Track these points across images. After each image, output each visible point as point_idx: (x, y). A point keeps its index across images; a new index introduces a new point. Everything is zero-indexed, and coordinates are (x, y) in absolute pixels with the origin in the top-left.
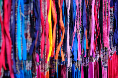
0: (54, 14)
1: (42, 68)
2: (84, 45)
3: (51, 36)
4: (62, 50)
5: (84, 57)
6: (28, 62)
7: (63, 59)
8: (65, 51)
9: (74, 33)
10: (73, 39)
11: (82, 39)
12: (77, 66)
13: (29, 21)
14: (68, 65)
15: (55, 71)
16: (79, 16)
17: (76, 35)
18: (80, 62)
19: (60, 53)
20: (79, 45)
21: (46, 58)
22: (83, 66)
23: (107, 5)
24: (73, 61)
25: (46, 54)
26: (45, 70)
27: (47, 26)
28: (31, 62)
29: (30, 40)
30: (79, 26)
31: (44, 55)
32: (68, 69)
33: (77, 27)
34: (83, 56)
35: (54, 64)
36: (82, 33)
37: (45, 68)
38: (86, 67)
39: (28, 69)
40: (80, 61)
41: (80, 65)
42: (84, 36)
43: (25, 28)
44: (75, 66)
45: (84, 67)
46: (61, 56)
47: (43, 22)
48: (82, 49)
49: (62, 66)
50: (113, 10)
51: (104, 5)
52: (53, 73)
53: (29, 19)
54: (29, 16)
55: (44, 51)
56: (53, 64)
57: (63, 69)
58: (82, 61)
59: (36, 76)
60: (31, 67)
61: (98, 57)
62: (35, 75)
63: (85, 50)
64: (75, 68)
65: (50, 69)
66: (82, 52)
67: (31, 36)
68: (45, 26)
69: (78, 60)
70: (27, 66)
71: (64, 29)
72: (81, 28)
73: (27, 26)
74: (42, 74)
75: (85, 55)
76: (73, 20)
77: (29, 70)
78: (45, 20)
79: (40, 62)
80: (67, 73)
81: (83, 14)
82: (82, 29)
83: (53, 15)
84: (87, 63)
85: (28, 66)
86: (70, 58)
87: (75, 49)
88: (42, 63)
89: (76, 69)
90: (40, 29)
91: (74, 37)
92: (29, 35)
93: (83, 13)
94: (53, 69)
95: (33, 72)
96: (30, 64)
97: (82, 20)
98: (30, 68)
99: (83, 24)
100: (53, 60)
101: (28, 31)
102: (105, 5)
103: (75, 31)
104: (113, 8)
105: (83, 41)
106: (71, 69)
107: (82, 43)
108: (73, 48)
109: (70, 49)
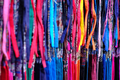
0: (86, 2)
1: (73, 57)
2: (115, 35)
3: (82, 25)
4: (93, 39)
5: (115, 48)
6: (59, 51)
7: (94, 49)
8: (96, 40)
9: (105, 23)
10: (104, 28)
11: (113, 29)
12: (108, 56)
13: (61, 9)
14: (99, 55)
15: (86, 61)
16: (112, 5)
17: (108, 24)
18: (111, 53)
19: (91, 42)
20: (110, 35)
21: (77, 46)
22: (114, 56)
24: (104, 51)
25: (77, 43)
26: (76, 59)
27: (79, 14)
28: (62, 50)
30: (111, 16)
32: (99, 59)
33: (109, 16)
34: (114, 46)
35: (85, 54)
36: (113, 23)
37: (76, 57)
38: (116, 58)
40: (111, 51)
41: (111, 55)
42: (116, 26)
43: (57, 16)
44: (106, 57)
46: (92, 46)
47: (75, 9)
48: (113, 39)
49: (93, 55)
52: (83, 62)
53: (61, 6)
54: (61, 3)
55: (75, 40)
57: (93, 59)
58: (113, 51)
59: (67, 64)
60: (62, 55)
62: (66, 64)
63: (117, 40)
64: (105, 58)
65: (81, 58)
66: (113, 42)
67: (63, 24)
68: (77, 14)
69: (109, 51)
71: (96, 18)
72: (113, 17)
73: (59, 13)
74: (73, 62)
75: (117, 46)
76: (105, 8)
77: (60, 58)
78: (77, 8)
79: (71, 51)
80: (98, 63)
82: (113, 19)
84: (118, 54)
85: (59, 54)
86: (101, 47)
87: (106, 38)
88: (73, 52)
89: (107, 59)
90: (72, 17)
91: (105, 26)
92: (61, 22)
93: (116, 2)
94: (84, 58)
95: (64, 60)
96: (61, 52)
97: (114, 9)
98: (61, 56)
99: (115, 13)
100: (84, 49)
101: (60, 18)
103: (107, 20)
105: (115, 31)
106: (102, 59)
107: (113, 32)
108: (104, 38)
109: (102, 39)
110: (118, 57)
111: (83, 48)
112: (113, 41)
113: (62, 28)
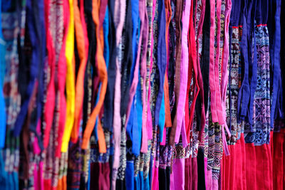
0: (81, 38)
1: (48, 169)
2: (159, 116)
3: (71, 92)
4: (99, 127)
5: (161, 147)
6: (11, 154)
7: (103, 149)
8: (108, 129)
9: (132, 88)
10: (129, 100)
11: (155, 103)
12: (140, 167)
13: (14, 54)
14: (116, 165)
15: (82, 179)
16: (149, 46)
17: (140, 91)
18: (149, 158)
19: (94, 133)
20: (145, 117)
21: (56, 144)
22: (158, 167)
23: (222, 21)
24: (131, 153)
25: (56, 135)
26: (54, 174)
27: (62, 67)
28: (17, 152)
29: (16, 99)
30: (148, 71)
31: (54, 136)
32: (116, 172)
33: (143, 72)
34: (159, 142)
35: (80, 161)
36: (155, 87)
37: (54, 170)
38: (163, 169)
39: (11, 169)
40: (149, 155)
41: (148, 164)
42: (160, 94)
43: (6, 71)
44: (135, 168)
45: (161, 170)
46: (98, 142)
47: (53, 56)
48: (154, 126)
49: (100, 165)
50: (240, 34)
51: (214, 21)
52: (75, 180)
53: (15, 48)
54: (15, 42)
55: (53, 128)
56: (78, 159)
57: (102, 173)
58: (154, 154)
59: (31, 186)
60: (17, 164)
61: (197, 146)
62: (29, 186)
63: (163, 129)
64: (133, 171)
65: (70, 171)
66: (154, 132)
67: (20, 91)
68: (57, 66)
70: (7, 162)
71: (106, 77)
72: (153, 75)
73: (11, 65)
74: (46, 182)
75: (163, 141)
76: (131, 54)
77: (13, 173)
78: (56, 54)
79: (44, 155)
80: (114, 183)
81: (160, 41)
82: (154, 79)
83: (79, 40)
84: (168, 161)
85: (10, 163)
86: (122, 146)
87: (135, 124)
88: (47, 156)
89: (137, 173)
90: (44, 74)
91: (132, 95)
92: (14, 87)
93: (160, 39)
94: (77, 171)
95: (22, 178)
96: (15, 159)
97: (156, 55)
98: (14, 167)
99: (159, 66)
100: (77, 151)
101: (13, 78)
102: (218, 20)
103: (136, 81)
104: (240, 29)
105: (157, 108)
106: (123, 173)
107: (155, 110)
108: (129, 123)
109: (123, 126)
110: (167, 167)
111: (75, 147)
112: (154, 129)
113: (17, 100)
